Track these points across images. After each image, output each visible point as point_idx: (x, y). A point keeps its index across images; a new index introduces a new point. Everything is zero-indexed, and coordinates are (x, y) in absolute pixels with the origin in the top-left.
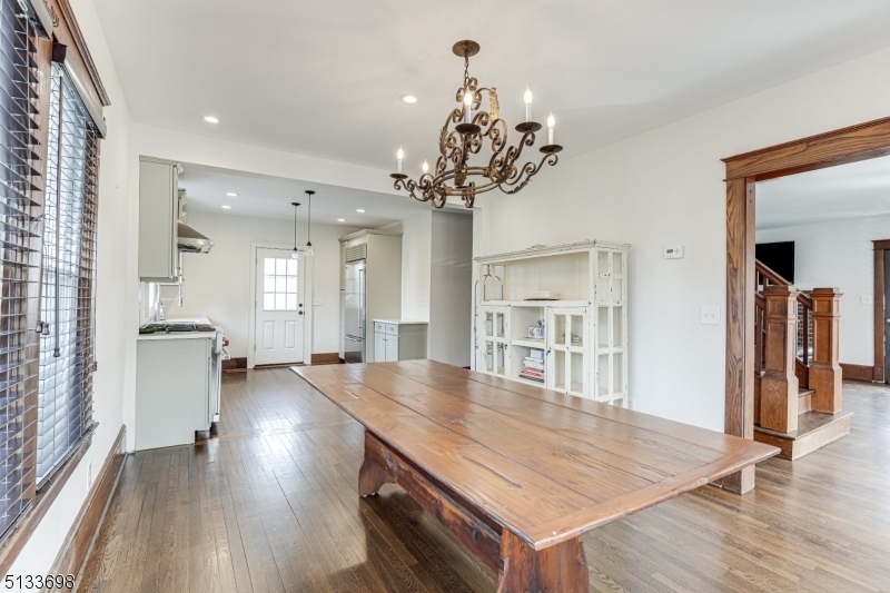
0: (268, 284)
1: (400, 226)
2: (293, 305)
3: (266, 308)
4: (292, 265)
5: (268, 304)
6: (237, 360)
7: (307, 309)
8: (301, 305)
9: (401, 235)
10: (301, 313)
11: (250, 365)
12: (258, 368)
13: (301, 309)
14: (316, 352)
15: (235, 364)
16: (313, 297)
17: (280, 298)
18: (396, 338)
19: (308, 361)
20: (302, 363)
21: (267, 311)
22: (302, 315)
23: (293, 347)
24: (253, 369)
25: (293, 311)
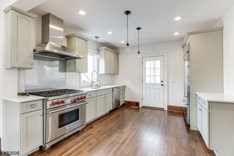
0: (148, 72)
1: (222, 22)
2: (158, 81)
4: (158, 63)
5: (148, 80)
7: (165, 83)
8: (162, 82)
10: (162, 85)
11: (141, 106)
12: (144, 107)
13: (162, 83)
14: (170, 105)
15: (135, 104)
16: (168, 78)
17: (153, 78)
19: (166, 109)
20: (163, 109)
21: (147, 84)
22: (163, 86)
23: (159, 101)
24: (142, 107)
25: (159, 84)
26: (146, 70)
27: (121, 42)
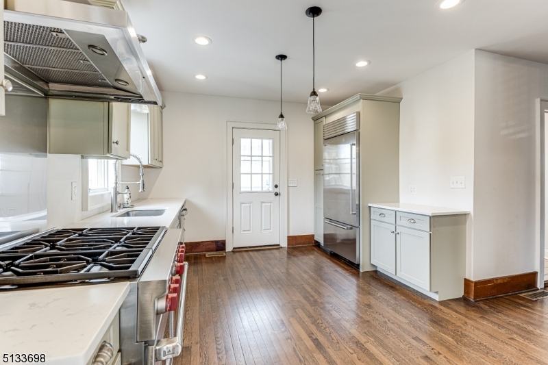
0: (245, 166)
1: (398, 90)
2: (269, 186)
3: (242, 190)
5: (245, 184)
6: (216, 242)
7: (282, 190)
8: (276, 186)
9: (397, 101)
10: (276, 194)
11: (229, 248)
12: (236, 250)
13: (277, 190)
14: (291, 235)
15: (214, 246)
16: (288, 177)
17: (257, 179)
18: (428, 235)
19: (284, 244)
20: (279, 245)
21: (244, 192)
22: (278, 196)
23: (270, 229)
24: (232, 251)
25: (270, 192)
26: (242, 158)
27: (194, 76)
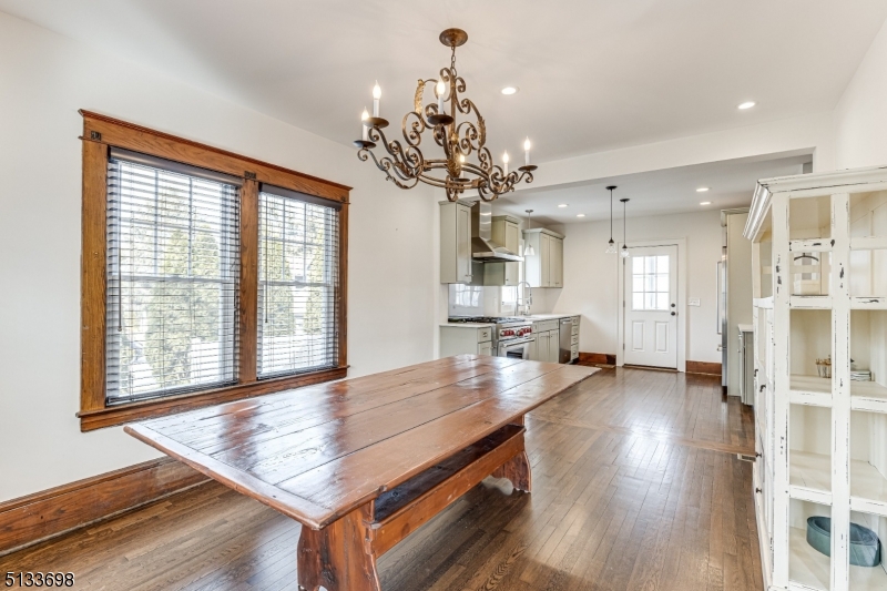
0: (637, 284)
2: (664, 304)
3: (635, 308)
4: (664, 262)
5: (638, 302)
6: (607, 356)
7: (681, 309)
8: (673, 305)
10: (673, 314)
12: (627, 366)
13: (674, 310)
14: (690, 360)
15: (605, 360)
16: (687, 296)
17: (650, 297)
19: (682, 368)
20: (676, 369)
21: (636, 311)
22: (675, 316)
23: (665, 350)
24: (623, 366)
25: (665, 311)
26: (634, 276)
